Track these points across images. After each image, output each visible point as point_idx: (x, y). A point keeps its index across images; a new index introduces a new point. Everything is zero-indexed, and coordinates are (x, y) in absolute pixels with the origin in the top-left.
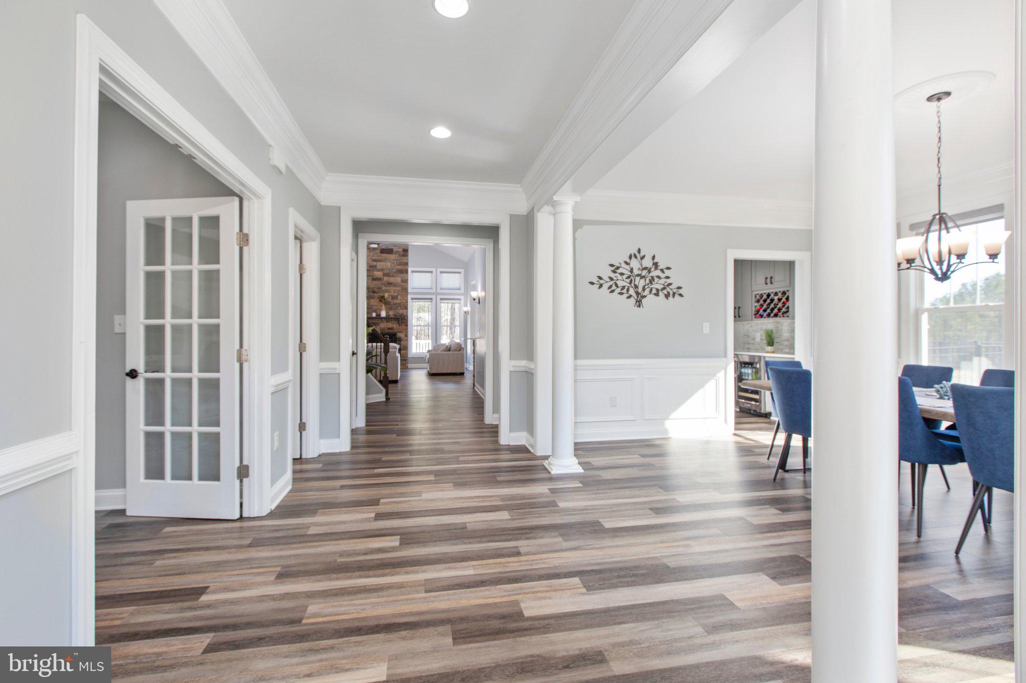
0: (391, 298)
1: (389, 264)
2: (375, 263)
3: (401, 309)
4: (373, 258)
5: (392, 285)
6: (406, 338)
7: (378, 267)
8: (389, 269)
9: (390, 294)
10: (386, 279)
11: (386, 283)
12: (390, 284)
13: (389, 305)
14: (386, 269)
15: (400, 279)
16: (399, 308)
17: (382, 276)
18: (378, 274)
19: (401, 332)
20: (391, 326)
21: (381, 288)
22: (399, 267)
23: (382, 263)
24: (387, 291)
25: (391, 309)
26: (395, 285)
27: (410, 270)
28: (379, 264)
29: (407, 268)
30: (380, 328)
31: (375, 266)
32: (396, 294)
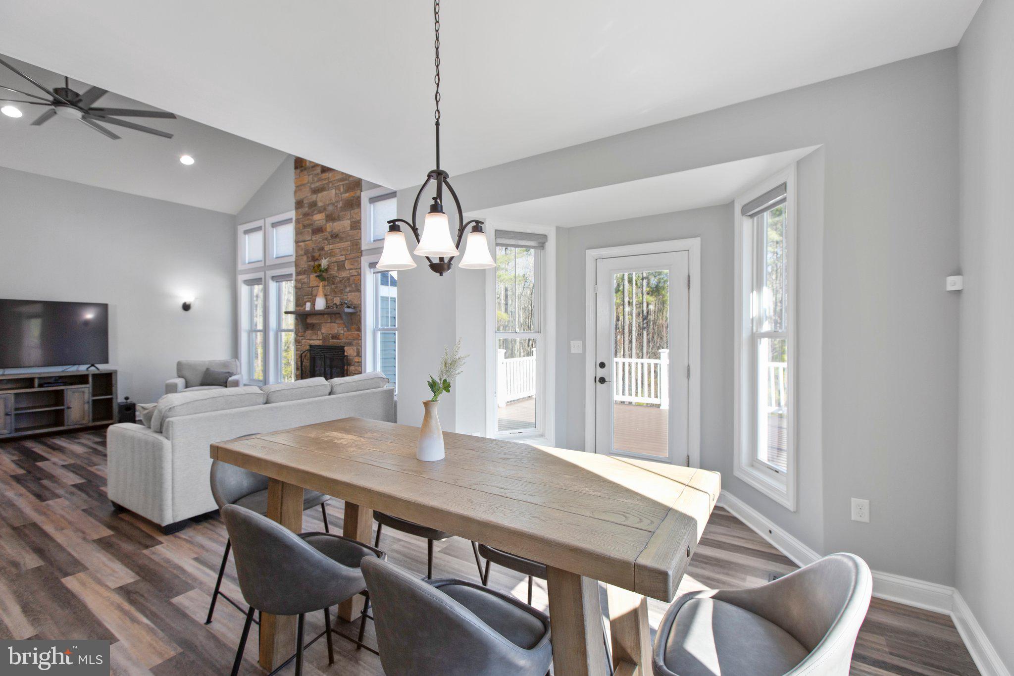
0: (336, 268)
1: (333, 191)
2: (314, 197)
3: (350, 291)
4: (313, 186)
5: (338, 240)
6: (356, 359)
7: (320, 204)
8: (333, 204)
9: (334, 259)
10: (329, 226)
11: (330, 238)
12: (335, 236)
13: (333, 283)
14: (328, 205)
15: (349, 222)
16: (348, 289)
17: (324, 221)
18: (319, 218)
19: (350, 344)
20: (336, 331)
21: (322, 249)
22: (347, 195)
23: (325, 193)
24: (331, 254)
25: (335, 292)
26: (341, 239)
27: (365, 196)
28: (320, 195)
29: (358, 194)
30: (322, 334)
31: (313, 204)
32: (342, 258)
